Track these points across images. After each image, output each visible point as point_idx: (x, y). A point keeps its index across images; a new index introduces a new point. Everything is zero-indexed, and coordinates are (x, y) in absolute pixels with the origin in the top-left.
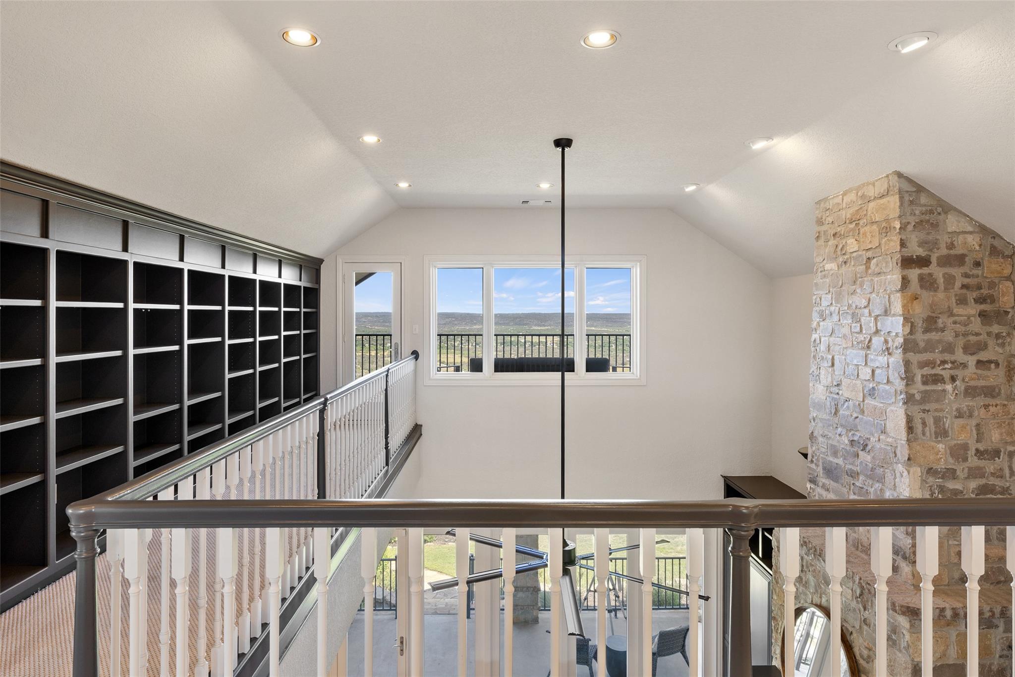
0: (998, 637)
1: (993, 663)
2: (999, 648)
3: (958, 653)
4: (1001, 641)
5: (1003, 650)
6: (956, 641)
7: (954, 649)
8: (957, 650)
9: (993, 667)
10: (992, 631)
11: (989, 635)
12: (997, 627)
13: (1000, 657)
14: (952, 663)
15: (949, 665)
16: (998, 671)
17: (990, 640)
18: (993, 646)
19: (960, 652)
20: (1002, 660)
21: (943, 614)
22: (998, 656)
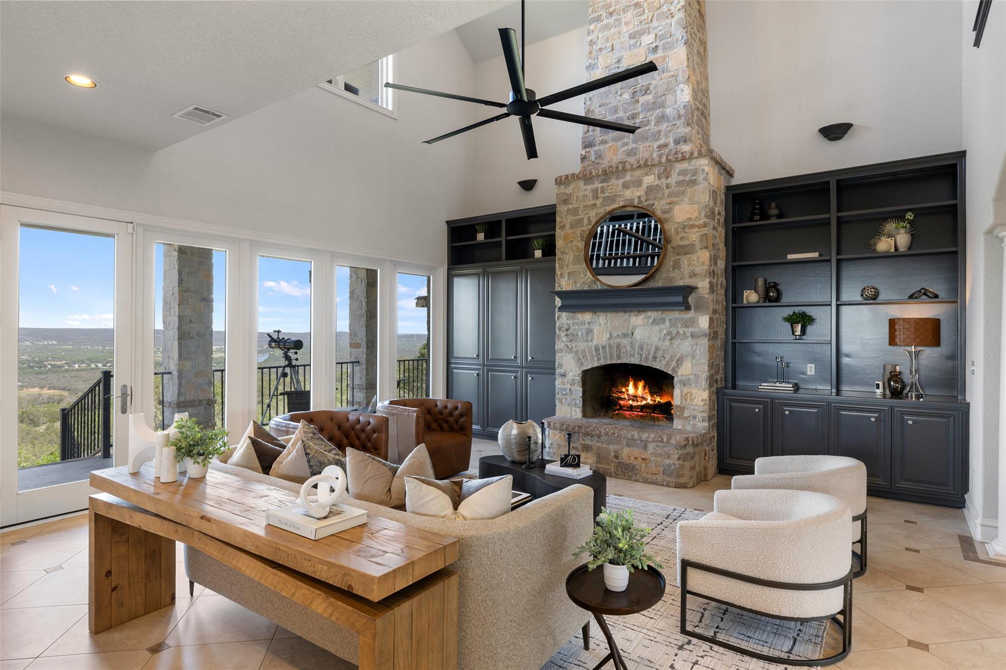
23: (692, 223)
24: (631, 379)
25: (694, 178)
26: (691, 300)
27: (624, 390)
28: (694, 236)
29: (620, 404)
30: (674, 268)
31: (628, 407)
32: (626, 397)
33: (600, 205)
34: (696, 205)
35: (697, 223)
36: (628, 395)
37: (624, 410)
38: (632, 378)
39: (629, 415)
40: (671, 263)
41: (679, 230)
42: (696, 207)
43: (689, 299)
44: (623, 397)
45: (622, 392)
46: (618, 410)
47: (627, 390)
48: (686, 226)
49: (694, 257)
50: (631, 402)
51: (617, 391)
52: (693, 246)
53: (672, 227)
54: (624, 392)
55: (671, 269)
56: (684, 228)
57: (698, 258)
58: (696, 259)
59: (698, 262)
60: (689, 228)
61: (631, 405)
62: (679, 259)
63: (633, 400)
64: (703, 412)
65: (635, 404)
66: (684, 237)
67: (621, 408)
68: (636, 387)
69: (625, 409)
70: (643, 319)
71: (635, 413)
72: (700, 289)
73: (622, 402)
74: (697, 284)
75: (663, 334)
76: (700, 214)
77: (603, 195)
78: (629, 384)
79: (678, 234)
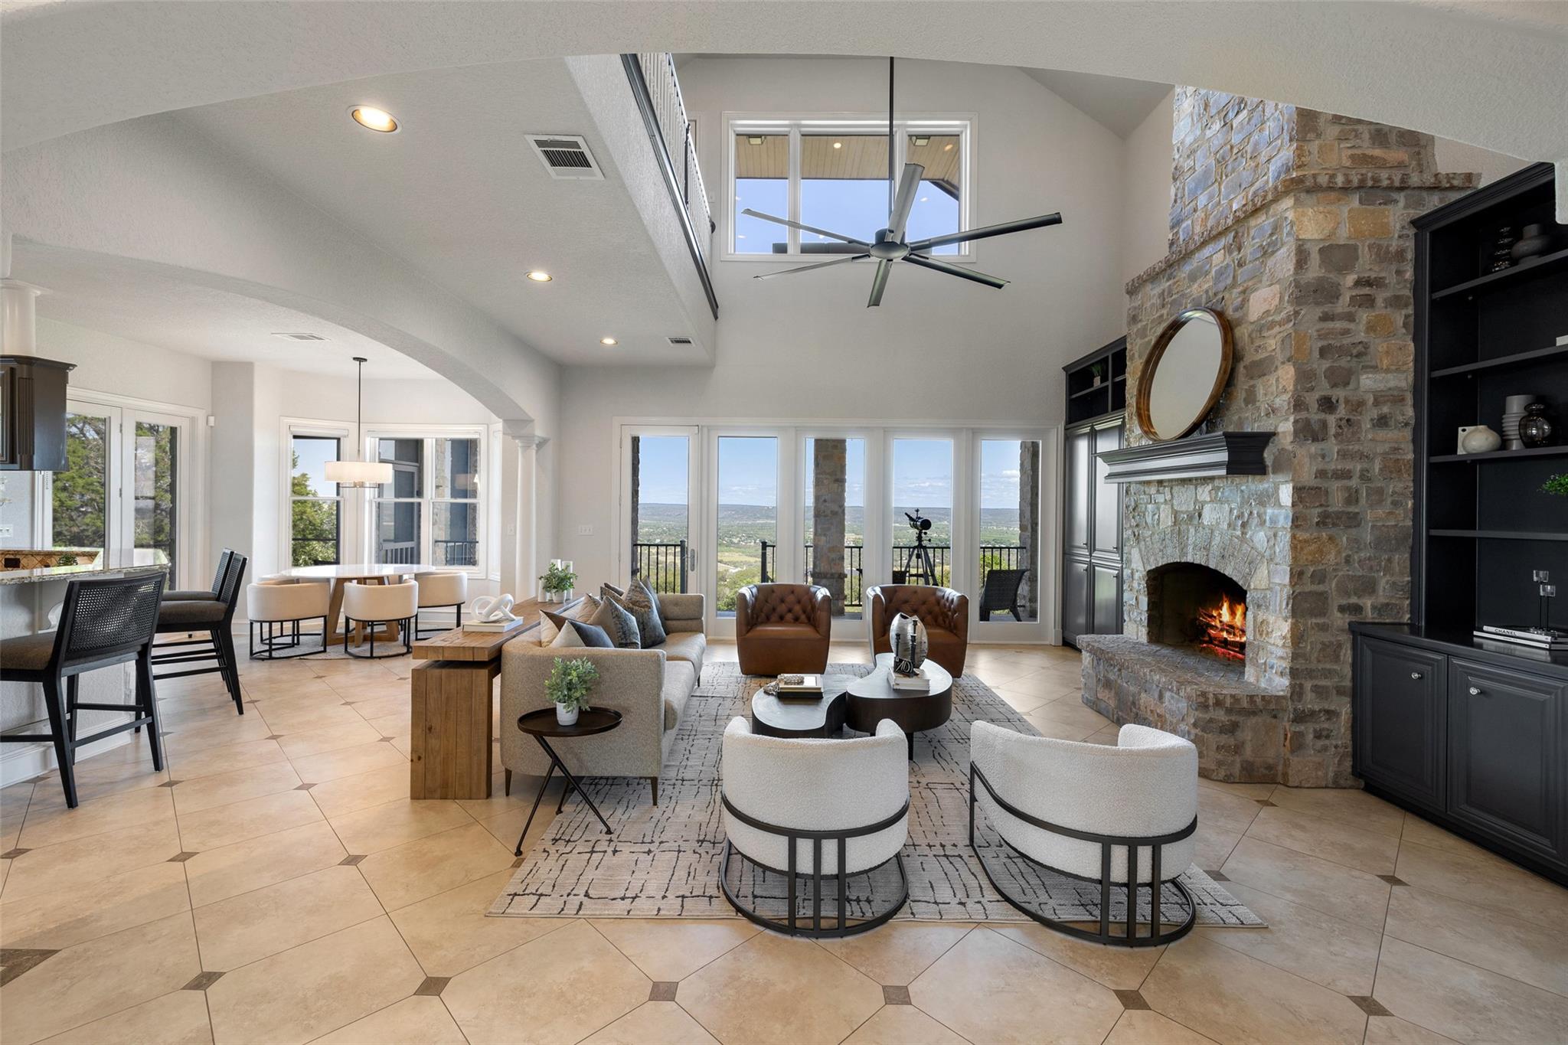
0: (1398, 214)
1: (1392, 245)
2: (1398, 226)
3: (1350, 231)
4: (1401, 217)
5: (1403, 227)
6: (1348, 218)
7: (1346, 226)
8: (1349, 228)
9: (1390, 249)
10: (1390, 207)
11: (1387, 212)
12: (1396, 201)
13: (1400, 237)
14: (1343, 243)
15: (1339, 246)
16: (1397, 252)
17: (1387, 217)
18: (1392, 224)
19: (1352, 229)
20: (1401, 242)
21: (1333, 181)
22: (1396, 236)
23: (1270, 318)
24: (1225, 599)
25: (1274, 238)
26: (1268, 455)
27: (1215, 614)
28: (1272, 342)
29: (1209, 634)
30: (1247, 402)
31: (1220, 642)
32: (1218, 625)
33: (1168, 315)
34: (1278, 286)
35: (1278, 318)
36: (1221, 622)
37: (1216, 645)
38: (1227, 597)
39: (1223, 653)
40: (1244, 395)
41: (1254, 335)
42: (1277, 288)
43: (1265, 455)
44: (1213, 623)
45: (1212, 616)
46: (1206, 642)
47: (1220, 615)
48: (1263, 327)
49: (1272, 379)
50: (1225, 634)
51: (1205, 614)
52: (1270, 359)
53: (1246, 331)
54: (1215, 617)
55: (1243, 405)
56: (1260, 331)
57: (1277, 380)
58: (1274, 382)
59: (1277, 387)
60: (1268, 329)
61: (1226, 639)
62: (1253, 386)
63: (1229, 633)
64: (1282, 658)
65: (1231, 638)
66: (1259, 347)
67: (1211, 640)
68: (1233, 613)
69: (1216, 643)
70: (1210, 492)
71: (1232, 652)
72: (1281, 435)
73: (1212, 632)
74: (1276, 427)
75: (1234, 517)
76: (1281, 299)
77: (1170, 299)
78: (1222, 605)
79: (1252, 343)
